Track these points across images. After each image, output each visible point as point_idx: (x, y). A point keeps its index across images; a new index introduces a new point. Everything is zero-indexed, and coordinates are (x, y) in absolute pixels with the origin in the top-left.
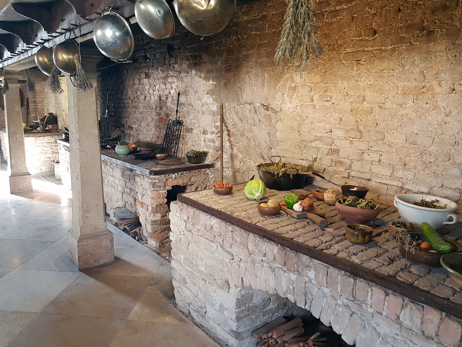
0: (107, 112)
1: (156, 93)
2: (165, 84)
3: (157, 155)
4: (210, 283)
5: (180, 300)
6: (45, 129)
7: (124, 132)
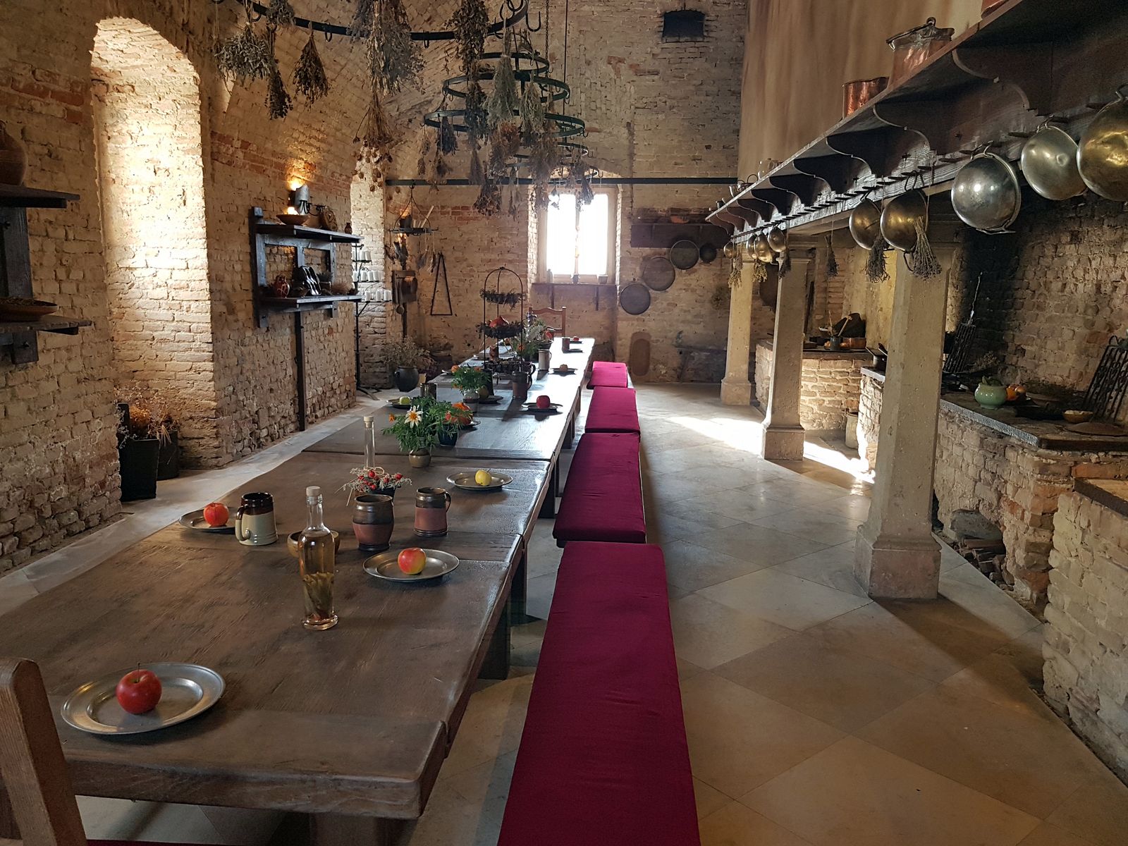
0: (972, 315)
1: (1092, 276)
2: (1115, 257)
3: (1067, 412)
4: (1114, 653)
5: (1052, 685)
6: (839, 345)
7: (1004, 359)
